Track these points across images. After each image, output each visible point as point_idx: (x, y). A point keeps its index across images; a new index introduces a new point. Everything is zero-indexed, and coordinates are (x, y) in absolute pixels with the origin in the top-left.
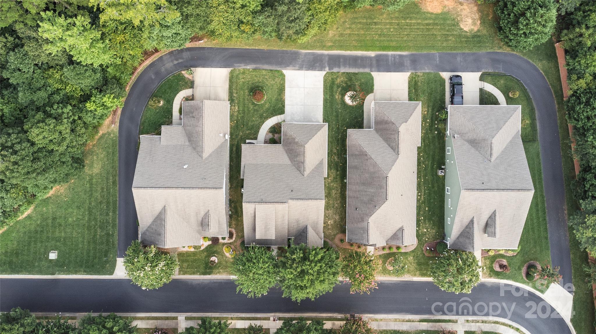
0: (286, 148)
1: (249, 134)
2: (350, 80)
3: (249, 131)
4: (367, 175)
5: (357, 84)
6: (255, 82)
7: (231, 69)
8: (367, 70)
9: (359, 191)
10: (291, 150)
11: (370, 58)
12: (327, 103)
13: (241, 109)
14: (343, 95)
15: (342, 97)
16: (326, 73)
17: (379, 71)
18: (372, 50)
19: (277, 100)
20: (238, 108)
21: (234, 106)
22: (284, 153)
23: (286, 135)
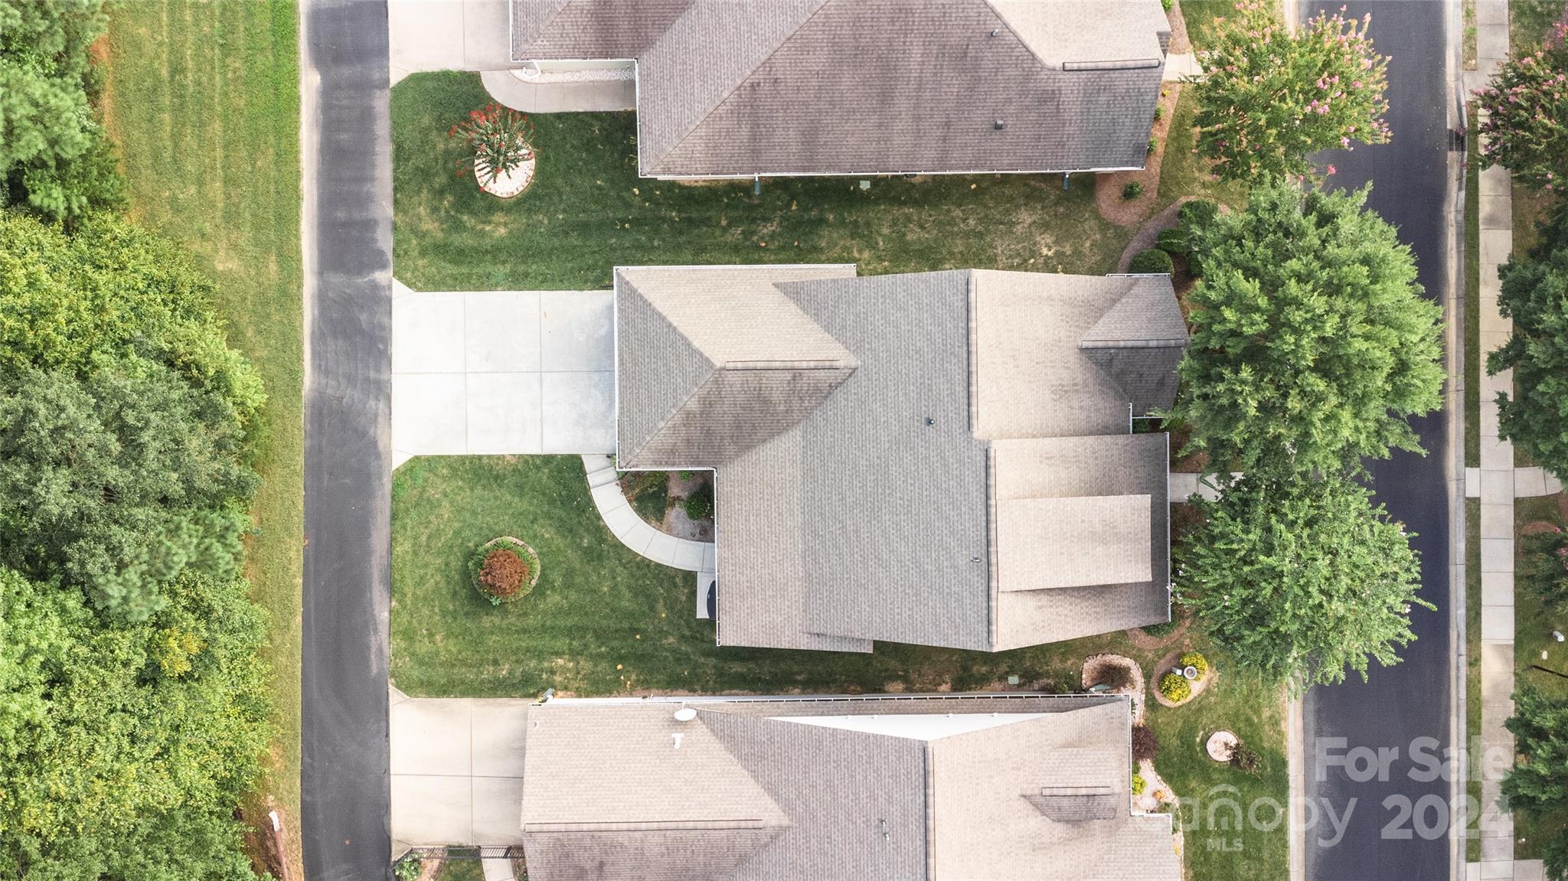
0: (730, 450)
1: (670, 609)
2: (425, 174)
3: (660, 606)
4: (847, 81)
5: (441, 146)
6: (448, 583)
7: (392, 689)
8: (382, 103)
9: (917, 118)
10: (739, 427)
11: (329, 93)
12: (526, 275)
13: (562, 643)
14: (493, 204)
15: (502, 209)
16: (400, 279)
17: (383, 51)
18: (295, 82)
19: (520, 489)
20: (558, 654)
21: (553, 672)
22: (753, 456)
23: (672, 452)
